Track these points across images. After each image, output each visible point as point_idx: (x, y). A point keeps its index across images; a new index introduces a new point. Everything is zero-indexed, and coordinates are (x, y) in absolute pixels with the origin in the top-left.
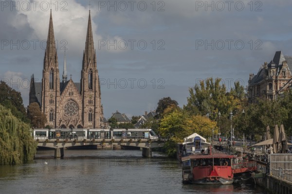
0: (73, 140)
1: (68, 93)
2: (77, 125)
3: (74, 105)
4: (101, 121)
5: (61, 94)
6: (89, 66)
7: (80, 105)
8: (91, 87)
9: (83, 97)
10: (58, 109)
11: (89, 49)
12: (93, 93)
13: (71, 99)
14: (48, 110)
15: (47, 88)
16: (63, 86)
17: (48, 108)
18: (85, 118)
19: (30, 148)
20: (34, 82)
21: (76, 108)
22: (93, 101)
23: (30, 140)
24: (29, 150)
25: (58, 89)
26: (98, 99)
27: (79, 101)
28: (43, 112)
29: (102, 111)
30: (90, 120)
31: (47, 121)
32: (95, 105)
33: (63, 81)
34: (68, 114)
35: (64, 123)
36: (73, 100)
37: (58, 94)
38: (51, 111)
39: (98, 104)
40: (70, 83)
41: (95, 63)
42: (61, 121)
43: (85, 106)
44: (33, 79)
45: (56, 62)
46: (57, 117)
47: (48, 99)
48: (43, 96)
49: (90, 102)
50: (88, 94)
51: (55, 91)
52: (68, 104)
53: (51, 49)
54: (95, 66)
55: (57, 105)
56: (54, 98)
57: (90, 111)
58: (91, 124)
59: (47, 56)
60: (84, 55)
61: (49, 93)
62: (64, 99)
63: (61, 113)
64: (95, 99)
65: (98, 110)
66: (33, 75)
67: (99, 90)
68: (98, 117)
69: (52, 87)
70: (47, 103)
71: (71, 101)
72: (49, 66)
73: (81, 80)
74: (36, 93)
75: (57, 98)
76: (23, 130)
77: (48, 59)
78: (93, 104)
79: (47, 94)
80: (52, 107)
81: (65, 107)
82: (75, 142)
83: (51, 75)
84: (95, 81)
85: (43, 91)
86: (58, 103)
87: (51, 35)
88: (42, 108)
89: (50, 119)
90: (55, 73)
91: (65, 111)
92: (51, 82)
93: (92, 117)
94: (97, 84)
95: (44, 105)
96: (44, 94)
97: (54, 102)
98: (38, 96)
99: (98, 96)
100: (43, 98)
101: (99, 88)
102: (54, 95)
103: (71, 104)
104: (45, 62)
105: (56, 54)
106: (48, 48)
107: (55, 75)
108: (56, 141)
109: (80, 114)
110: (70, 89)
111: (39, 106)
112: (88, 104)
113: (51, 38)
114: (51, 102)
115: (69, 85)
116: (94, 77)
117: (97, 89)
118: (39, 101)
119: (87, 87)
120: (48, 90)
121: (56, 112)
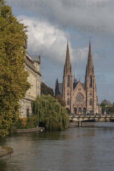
1: (78, 89)
2: (83, 107)
3: (81, 96)
4: (97, 105)
5: (74, 90)
6: (90, 73)
7: (85, 96)
8: (91, 86)
9: (87, 91)
10: (72, 98)
11: (90, 64)
12: (92, 89)
13: (80, 93)
14: (66, 99)
15: (66, 86)
16: (75, 85)
17: (67, 98)
18: (87, 103)
20: (58, 83)
21: (82, 97)
22: (92, 93)
25: (72, 86)
26: (95, 93)
27: (84, 94)
28: (63, 100)
29: (97, 99)
30: (91, 104)
31: (66, 105)
32: (93, 96)
33: (75, 82)
34: (78, 101)
35: (76, 107)
36: (81, 93)
37: (72, 89)
38: (68, 99)
39: (95, 95)
40: (79, 83)
41: (93, 71)
42: (74, 105)
43: (88, 97)
44: (57, 81)
45: (71, 71)
46: (72, 103)
47: (66, 93)
48: (63, 91)
49: (90, 94)
50: (90, 89)
51: (70, 88)
52: (78, 96)
53: (68, 64)
54: (93, 74)
55: (72, 96)
56: (70, 92)
57: (91, 99)
58: (91, 107)
59: (65, 68)
60: (87, 67)
61: (67, 89)
62: (76, 93)
63: (74, 100)
64: (93, 93)
65: (95, 99)
66: (57, 79)
67: (96, 87)
68: (95, 103)
69: (68, 86)
70: (66, 95)
71: (80, 94)
72: (67, 73)
73: (85, 82)
74: (59, 89)
75: (72, 92)
77: (66, 69)
78: (92, 95)
79: (66, 89)
80: (69, 97)
81: (76, 97)
82: (90, 117)
83: (68, 79)
84: (93, 82)
85: (63, 88)
86: (72, 95)
87: (68, 56)
88: (63, 98)
89: (68, 104)
91: (76, 99)
92: (68, 83)
93: (91, 103)
94: (94, 84)
95: (64, 96)
96: (64, 90)
97: (70, 94)
98: (60, 91)
99: (95, 91)
100: (63, 92)
101: (96, 86)
102: (70, 90)
103: (79, 95)
104: (64, 71)
105: (71, 67)
106: (66, 63)
107: (70, 79)
108: (79, 117)
109: (85, 101)
110: (79, 86)
111: (61, 97)
112: (89, 95)
113: (68, 57)
114: (68, 94)
115: (78, 84)
116: (93, 80)
117: (95, 87)
118: (61, 93)
119: (89, 86)
120: (66, 87)
121: (71, 100)
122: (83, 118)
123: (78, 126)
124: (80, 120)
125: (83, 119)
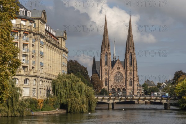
0: (120, 98)
1: (116, 68)
2: (122, 88)
3: (120, 75)
4: (137, 85)
5: (112, 69)
6: (130, 51)
7: (124, 76)
8: (131, 64)
9: (126, 70)
10: (110, 78)
11: (130, 40)
12: (133, 68)
13: (118, 72)
14: (104, 78)
15: (103, 64)
16: (113, 63)
17: (104, 77)
18: (127, 84)
19: (93, 103)
20: (95, 61)
21: (122, 77)
22: (133, 73)
23: (93, 98)
24: (92, 104)
25: (110, 65)
26: (135, 72)
27: (123, 73)
28: (100, 80)
29: (138, 79)
30: (131, 85)
31: (103, 86)
32: (133, 76)
33: (113, 60)
34: (116, 81)
35: (114, 87)
36: (120, 73)
37: (110, 68)
38: (106, 79)
39: (135, 74)
40: (118, 61)
41: (133, 48)
42: (112, 86)
43: (127, 76)
44: (94, 59)
45: (109, 48)
46: (110, 83)
47: (104, 72)
48: (101, 70)
49: (130, 74)
50: (129, 68)
51: (108, 66)
52: (116, 75)
53: (106, 40)
54: (133, 51)
55: (110, 76)
56: (108, 71)
57: (131, 79)
58: (131, 87)
59: (103, 45)
60: (127, 44)
61: (104, 68)
62: (114, 72)
63: (112, 80)
64: (133, 72)
65: (135, 79)
66: (95, 57)
67: (136, 66)
68: (135, 83)
69: (106, 64)
70: (104, 74)
71: (119, 73)
72: (104, 51)
73: (125, 60)
74: (97, 68)
75: (110, 71)
76: (88, 91)
77: (104, 46)
78: (133, 75)
79: (103, 68)
80: (106, 76)
81: (115, 77)
82: (121, 99)
83: (106, 56)
84: (134, 60)
85: (101, 67)
86: (110, 74)
87: (106, 31)
88: (100, 78)
89: (105, 84)
90: (108, 55)
91: (115, 79)
92: (106, 61)
93: (131, 83)
94: (135, 62)
95: (101, 75)
96: (102, 69)
97: (108, 74)
98: (97, 70)
99: (136, 70)
100: (101, 71)
101: (136, 64)
102: (108, 69)
103: (118, 75)
104: (102, 48)
105: (109, 43)
106: (104, 39)
107: (108, 57)
108: (109, 99)
109: (124, 81)
110: (118, 65)
111: (98, 76)
112: (129, 75)
113: (106, 33)
114: (106, 73)
115: (117, 63)
116: (133, 58)
117: (135, 65)
118: (98, 73)
119: (129, 64)
120: (104, 66)
121: (109, 80)
122: (114, 99)
123: (108, 109)
124: (111, 102)
125: (113, 101)
